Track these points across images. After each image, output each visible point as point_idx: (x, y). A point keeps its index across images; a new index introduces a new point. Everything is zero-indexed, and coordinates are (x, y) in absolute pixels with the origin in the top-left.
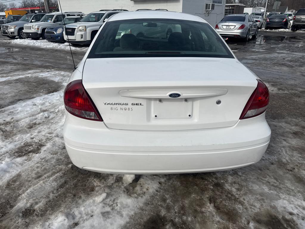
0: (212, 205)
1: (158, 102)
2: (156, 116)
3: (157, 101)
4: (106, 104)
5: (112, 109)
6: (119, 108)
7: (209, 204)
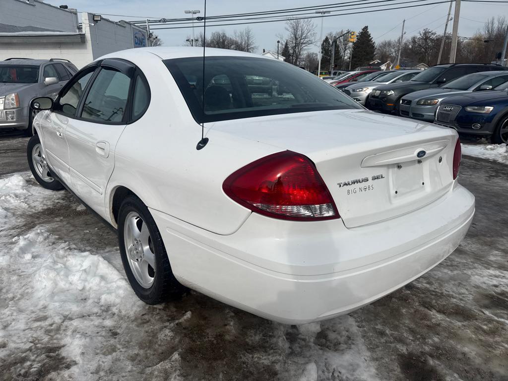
0: (434, 311)
1: (396, 169)
2: (396, 192)
3: (394, 168)
4: (342, 185)
5: (348, 192)
6: (358, 190)
7: (432, 313)
